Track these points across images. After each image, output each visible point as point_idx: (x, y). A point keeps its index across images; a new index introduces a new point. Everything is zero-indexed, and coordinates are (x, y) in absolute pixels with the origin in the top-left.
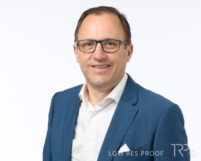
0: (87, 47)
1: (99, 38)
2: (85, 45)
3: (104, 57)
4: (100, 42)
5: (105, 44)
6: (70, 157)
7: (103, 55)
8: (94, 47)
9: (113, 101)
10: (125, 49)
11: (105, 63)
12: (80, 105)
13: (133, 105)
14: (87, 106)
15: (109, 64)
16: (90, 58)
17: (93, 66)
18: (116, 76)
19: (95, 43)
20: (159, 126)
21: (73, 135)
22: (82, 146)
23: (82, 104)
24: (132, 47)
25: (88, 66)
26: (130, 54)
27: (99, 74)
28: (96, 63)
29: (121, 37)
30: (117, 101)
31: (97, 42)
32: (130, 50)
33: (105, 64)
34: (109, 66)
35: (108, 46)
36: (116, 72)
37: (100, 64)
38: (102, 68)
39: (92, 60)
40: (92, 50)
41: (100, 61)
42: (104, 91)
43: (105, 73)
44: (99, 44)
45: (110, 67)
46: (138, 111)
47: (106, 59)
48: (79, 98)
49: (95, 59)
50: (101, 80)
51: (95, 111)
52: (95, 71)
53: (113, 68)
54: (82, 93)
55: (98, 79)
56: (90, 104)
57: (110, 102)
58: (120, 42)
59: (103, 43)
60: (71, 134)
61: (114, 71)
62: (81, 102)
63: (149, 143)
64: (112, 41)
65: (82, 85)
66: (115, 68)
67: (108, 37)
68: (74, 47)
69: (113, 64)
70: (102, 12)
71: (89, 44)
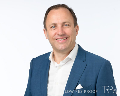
2: (51, 28)
3: (64, 33)
5: (63, 26)
9: (70, 59)
11: (65, 37)
17: (57, 39)
18: (71, 44)
23: (51, 63)
25: (54, 39)
28: (59, 37)
29: (71, 21)
32: (77, 29)
34: (67, 38)
36: (71, 41)
41: (62, 36)
42: (65, 53)
43: (65, 43)
48: (49, 60)
49: (58, 35)
52: (59, 42)
55: (61, 46)
65: (50, 52)
66: (70, 39)
67: (65, 21)
68: (44, 30)
69: (69, 36)
70: (59, 7)
71: (54, 27)
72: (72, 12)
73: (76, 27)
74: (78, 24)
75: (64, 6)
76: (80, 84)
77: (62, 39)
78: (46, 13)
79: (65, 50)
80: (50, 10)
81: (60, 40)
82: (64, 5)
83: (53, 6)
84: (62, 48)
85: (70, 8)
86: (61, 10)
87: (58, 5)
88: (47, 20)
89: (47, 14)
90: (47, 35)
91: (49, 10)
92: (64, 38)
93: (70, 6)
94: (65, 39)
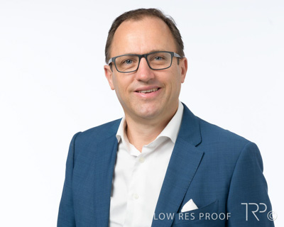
0: (127, 66)
1: (142, 52)
2: (123, 63)
3: (152, 77)
4: (145, 56)
5: (151, 59)
7: (150, 73)
8: (137, 64)
9: (168, 140)
10: (178, 64)
13: (196, 146)
15: (159, 86)
16: (132, 81)
17: (136, 91)
18: (169, 103)
19: (138, 58)
24: (186, 62)
25: (131, 91)
26: (184, 72)
27: (147, 100)
28: (141, 86)
29: (172, 47)
30: (174, 140)
31: (140, 57)
32: (184, 67)
33: (153, 86)
34: (159, 88)
35: (156, 61)
36: (169, 97)
37: (147, 86)
39: (136, 82)
40: (135, 69)
41: (147, 82)
42: (153, 125)
43: (154, 99)
44: (143, 60)
45: (160, 90)
46: (204, 154)
47: (155, 79)
49: (140, 80)
50: (150, 109)
51: (141, 155)
52: (141, 97)
55: (144, 108)
58: (172, 54)
59: (148, 58)
61: (166, 95)
64: (160, 54)
66: (167, 90)
67: (155, 49)
68: (106, 69)
69: (165, 85)
70: (142, 15)
71: (129, 61)
72: (174, 29)
73: (182, 63)
74: (186, 56)
75: (154, 13)
78: (112, 28)
79: (154, 115)
81: (145, 91)
82: (154, 9)
83: (128, 13)
84: (148, 112)
85: (168, 17)
86: (147, 22)
87: (140, 10)
88: (113, 44)
89: (115, 31)
90: (113, 80)
91: (119, 21)
92: (152, 88)
93: (167, 13)
94: (154, 90)
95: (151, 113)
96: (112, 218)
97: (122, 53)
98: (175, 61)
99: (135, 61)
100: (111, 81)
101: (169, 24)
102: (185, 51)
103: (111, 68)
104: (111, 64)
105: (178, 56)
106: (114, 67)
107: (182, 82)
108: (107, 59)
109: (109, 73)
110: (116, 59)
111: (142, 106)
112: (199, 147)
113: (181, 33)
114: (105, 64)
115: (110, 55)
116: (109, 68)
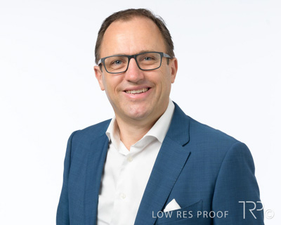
0: (116, 66)
1: (131, 51)
2: (112, 63)
3: (142, 77)
4: (134, 56)
5: (141, 60)
6: (96, 220)
7: (139, 74)
8: (126, 65)
9: (155, 140)
10: (168, 64)
12: (109, 147)
13: (183, 146)
14: (118, 147)
15: (149, 86)
16: (121, 80)
17: (125, 91)
18: (159, 102)
19: (127, 59)
20: (220, 173)
21: (99, 189)
22: (112, 204)
23: (111, 146)
24: (176, 62)
25: (119, 90)
26: (174, 72)
27: (136, 101)
28: (130, 86)
29: (161, 47)
30: (161, 140)
31: (130, 57)
32: (174, 67)
33: (145, 86)
34: (149, 88)
35: (146, 62)
36: (159, 97)
37: (136, 86)
38: (140, 93)
40: (124, 69)
41: (136, 83)
42: (143, 126)
43: (144, 100)
44: (132, 60)
45: (150, 90)
46: (190, 153)
47: (144, 79)
48: (107, 137)
49: (129, 81)
50: (140, 110)
51: (129, 154)
52: (130, 98)
53: (155, 91)
54: (110, 130)
55: (133, 109)
56: (122, 145)
57: (150, 141)
58: (162, 54)
59: (138, 58)
60: (96, 188)
61: (156, 95)
62: (110, 142)
63: (206, 197)
64: (149, 55)
65: (110, 120)
67: (144, 49)
68: (96, 70)
69: (155, 85)
70: (131, 16)
71: (118, 62)
72: (164, 29)
73: (172, 63)
74: (176, 56)
75: (144, 13)
76: (174, 200)
77: (138, 92)
78: (101, 29)
79: (144, 116)
80: (112, 21)
81: (134, 92)
82: (143, 10)
83: (118, 13)
84: (137, 113)
85: (157, 17)
86: (137, 22)
87: (129, 10)
88: (103, 45)
89: (104, 32)
90: (103, 81)
91: (108, 22)
92: (142, 89)
93: (157, 13)
94: (144, 91)
95: (141, 114)
96: (100, 216)
97: (111, 54)
98: (165, 61)
99: (124, 62)
100: (101, 82)
101: (159, 24)
102: (175, 51)
103: (101, 68)
104: (100, 65)
105: (168, 56)
106: (103, 68)
107: (172, 83)
108: (97, 60)
109: (99, 74)
110: (106, 60)
111: (132, 107)
112: (186, 146)
113: (170, 33)
114: (95, 64)
115: (99, 56)
116: (98, 68)
